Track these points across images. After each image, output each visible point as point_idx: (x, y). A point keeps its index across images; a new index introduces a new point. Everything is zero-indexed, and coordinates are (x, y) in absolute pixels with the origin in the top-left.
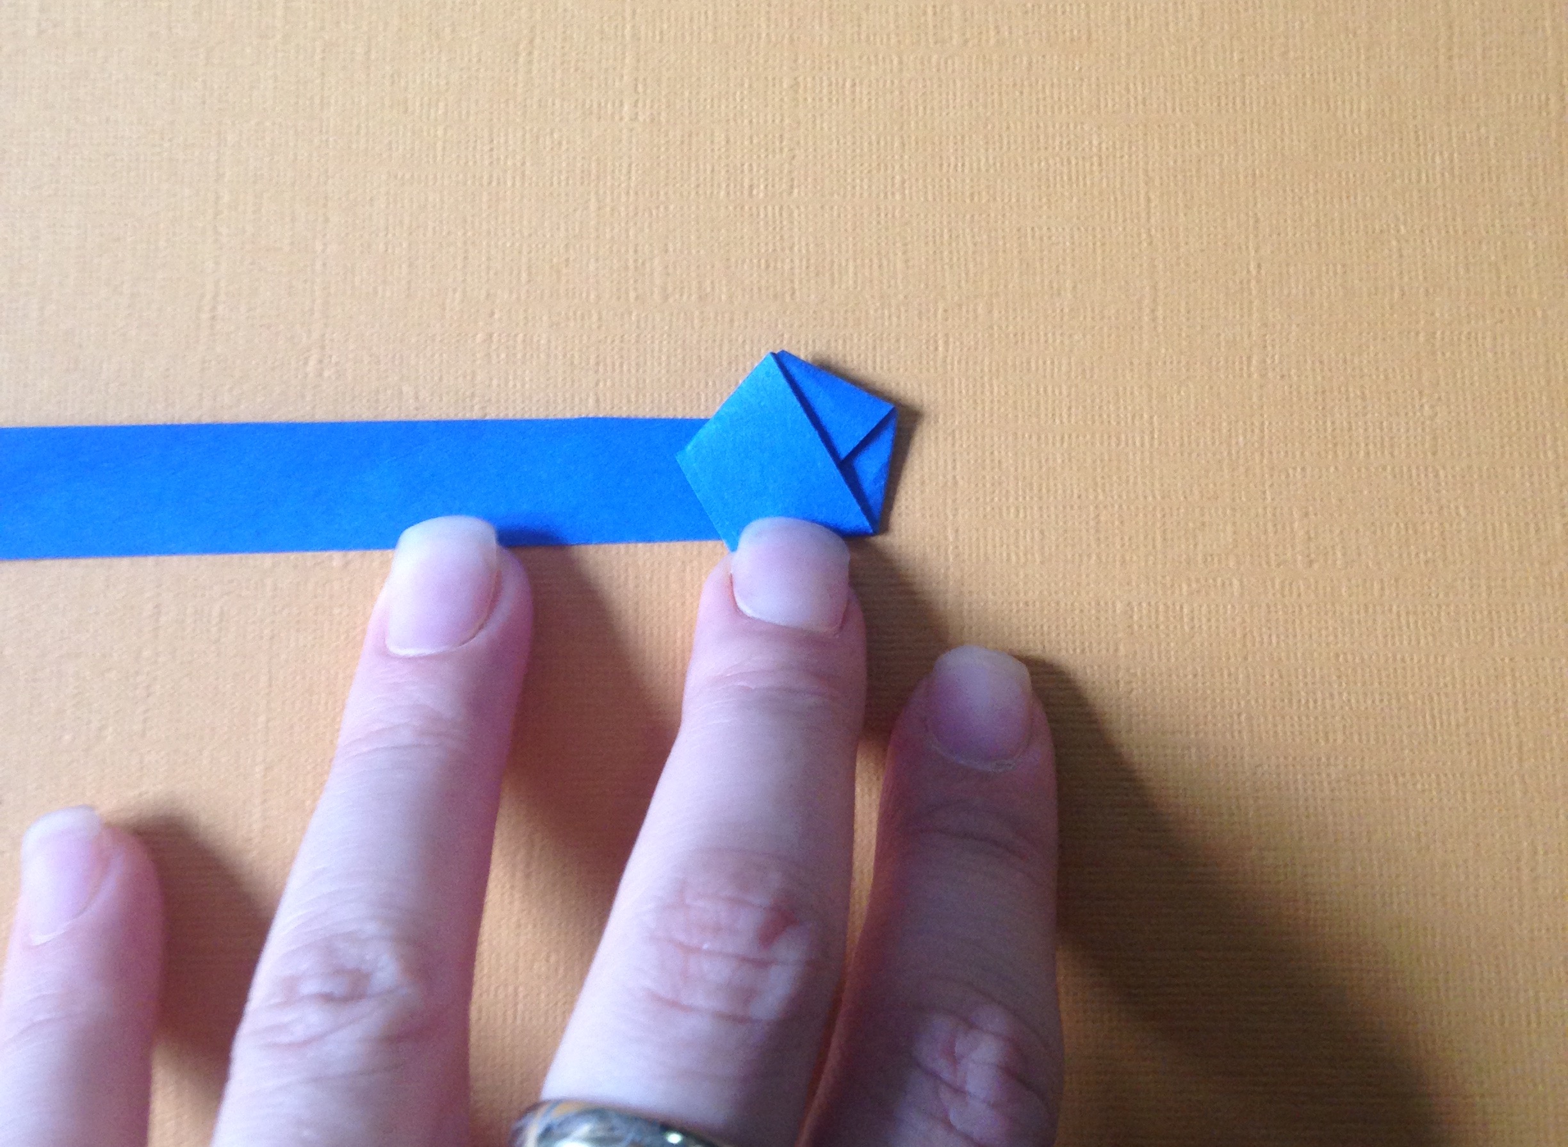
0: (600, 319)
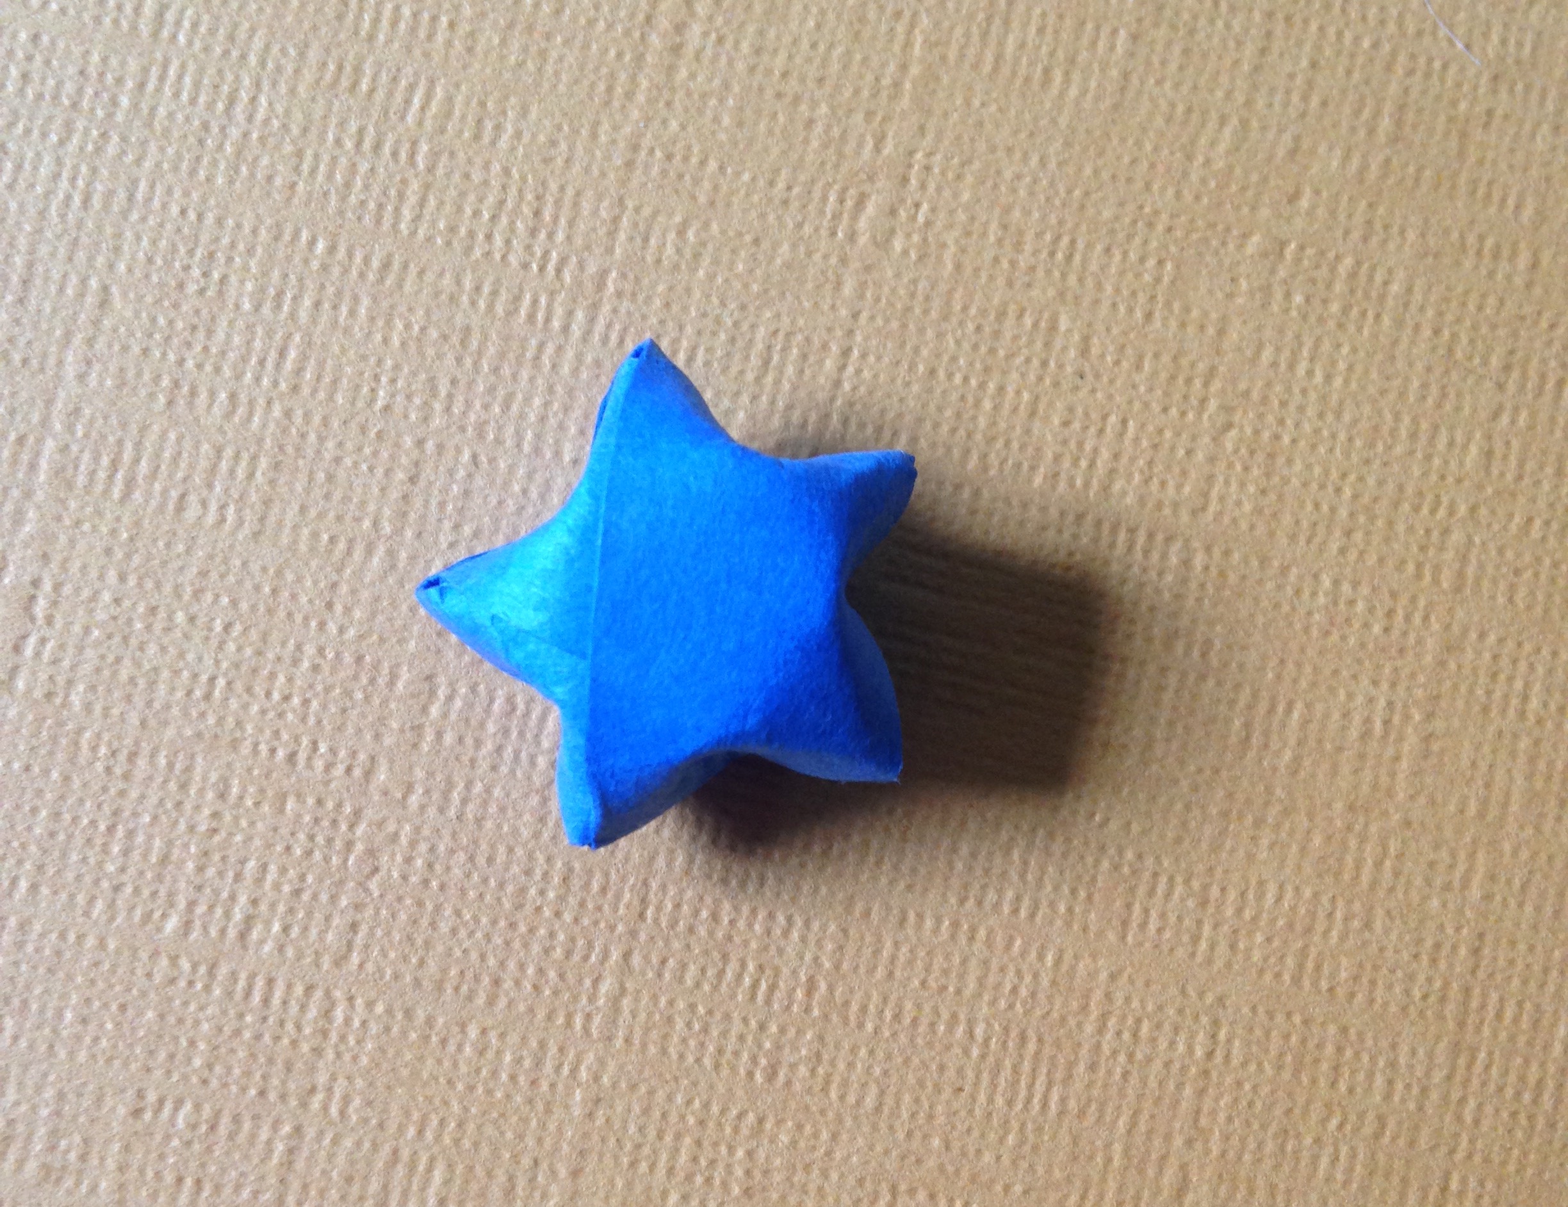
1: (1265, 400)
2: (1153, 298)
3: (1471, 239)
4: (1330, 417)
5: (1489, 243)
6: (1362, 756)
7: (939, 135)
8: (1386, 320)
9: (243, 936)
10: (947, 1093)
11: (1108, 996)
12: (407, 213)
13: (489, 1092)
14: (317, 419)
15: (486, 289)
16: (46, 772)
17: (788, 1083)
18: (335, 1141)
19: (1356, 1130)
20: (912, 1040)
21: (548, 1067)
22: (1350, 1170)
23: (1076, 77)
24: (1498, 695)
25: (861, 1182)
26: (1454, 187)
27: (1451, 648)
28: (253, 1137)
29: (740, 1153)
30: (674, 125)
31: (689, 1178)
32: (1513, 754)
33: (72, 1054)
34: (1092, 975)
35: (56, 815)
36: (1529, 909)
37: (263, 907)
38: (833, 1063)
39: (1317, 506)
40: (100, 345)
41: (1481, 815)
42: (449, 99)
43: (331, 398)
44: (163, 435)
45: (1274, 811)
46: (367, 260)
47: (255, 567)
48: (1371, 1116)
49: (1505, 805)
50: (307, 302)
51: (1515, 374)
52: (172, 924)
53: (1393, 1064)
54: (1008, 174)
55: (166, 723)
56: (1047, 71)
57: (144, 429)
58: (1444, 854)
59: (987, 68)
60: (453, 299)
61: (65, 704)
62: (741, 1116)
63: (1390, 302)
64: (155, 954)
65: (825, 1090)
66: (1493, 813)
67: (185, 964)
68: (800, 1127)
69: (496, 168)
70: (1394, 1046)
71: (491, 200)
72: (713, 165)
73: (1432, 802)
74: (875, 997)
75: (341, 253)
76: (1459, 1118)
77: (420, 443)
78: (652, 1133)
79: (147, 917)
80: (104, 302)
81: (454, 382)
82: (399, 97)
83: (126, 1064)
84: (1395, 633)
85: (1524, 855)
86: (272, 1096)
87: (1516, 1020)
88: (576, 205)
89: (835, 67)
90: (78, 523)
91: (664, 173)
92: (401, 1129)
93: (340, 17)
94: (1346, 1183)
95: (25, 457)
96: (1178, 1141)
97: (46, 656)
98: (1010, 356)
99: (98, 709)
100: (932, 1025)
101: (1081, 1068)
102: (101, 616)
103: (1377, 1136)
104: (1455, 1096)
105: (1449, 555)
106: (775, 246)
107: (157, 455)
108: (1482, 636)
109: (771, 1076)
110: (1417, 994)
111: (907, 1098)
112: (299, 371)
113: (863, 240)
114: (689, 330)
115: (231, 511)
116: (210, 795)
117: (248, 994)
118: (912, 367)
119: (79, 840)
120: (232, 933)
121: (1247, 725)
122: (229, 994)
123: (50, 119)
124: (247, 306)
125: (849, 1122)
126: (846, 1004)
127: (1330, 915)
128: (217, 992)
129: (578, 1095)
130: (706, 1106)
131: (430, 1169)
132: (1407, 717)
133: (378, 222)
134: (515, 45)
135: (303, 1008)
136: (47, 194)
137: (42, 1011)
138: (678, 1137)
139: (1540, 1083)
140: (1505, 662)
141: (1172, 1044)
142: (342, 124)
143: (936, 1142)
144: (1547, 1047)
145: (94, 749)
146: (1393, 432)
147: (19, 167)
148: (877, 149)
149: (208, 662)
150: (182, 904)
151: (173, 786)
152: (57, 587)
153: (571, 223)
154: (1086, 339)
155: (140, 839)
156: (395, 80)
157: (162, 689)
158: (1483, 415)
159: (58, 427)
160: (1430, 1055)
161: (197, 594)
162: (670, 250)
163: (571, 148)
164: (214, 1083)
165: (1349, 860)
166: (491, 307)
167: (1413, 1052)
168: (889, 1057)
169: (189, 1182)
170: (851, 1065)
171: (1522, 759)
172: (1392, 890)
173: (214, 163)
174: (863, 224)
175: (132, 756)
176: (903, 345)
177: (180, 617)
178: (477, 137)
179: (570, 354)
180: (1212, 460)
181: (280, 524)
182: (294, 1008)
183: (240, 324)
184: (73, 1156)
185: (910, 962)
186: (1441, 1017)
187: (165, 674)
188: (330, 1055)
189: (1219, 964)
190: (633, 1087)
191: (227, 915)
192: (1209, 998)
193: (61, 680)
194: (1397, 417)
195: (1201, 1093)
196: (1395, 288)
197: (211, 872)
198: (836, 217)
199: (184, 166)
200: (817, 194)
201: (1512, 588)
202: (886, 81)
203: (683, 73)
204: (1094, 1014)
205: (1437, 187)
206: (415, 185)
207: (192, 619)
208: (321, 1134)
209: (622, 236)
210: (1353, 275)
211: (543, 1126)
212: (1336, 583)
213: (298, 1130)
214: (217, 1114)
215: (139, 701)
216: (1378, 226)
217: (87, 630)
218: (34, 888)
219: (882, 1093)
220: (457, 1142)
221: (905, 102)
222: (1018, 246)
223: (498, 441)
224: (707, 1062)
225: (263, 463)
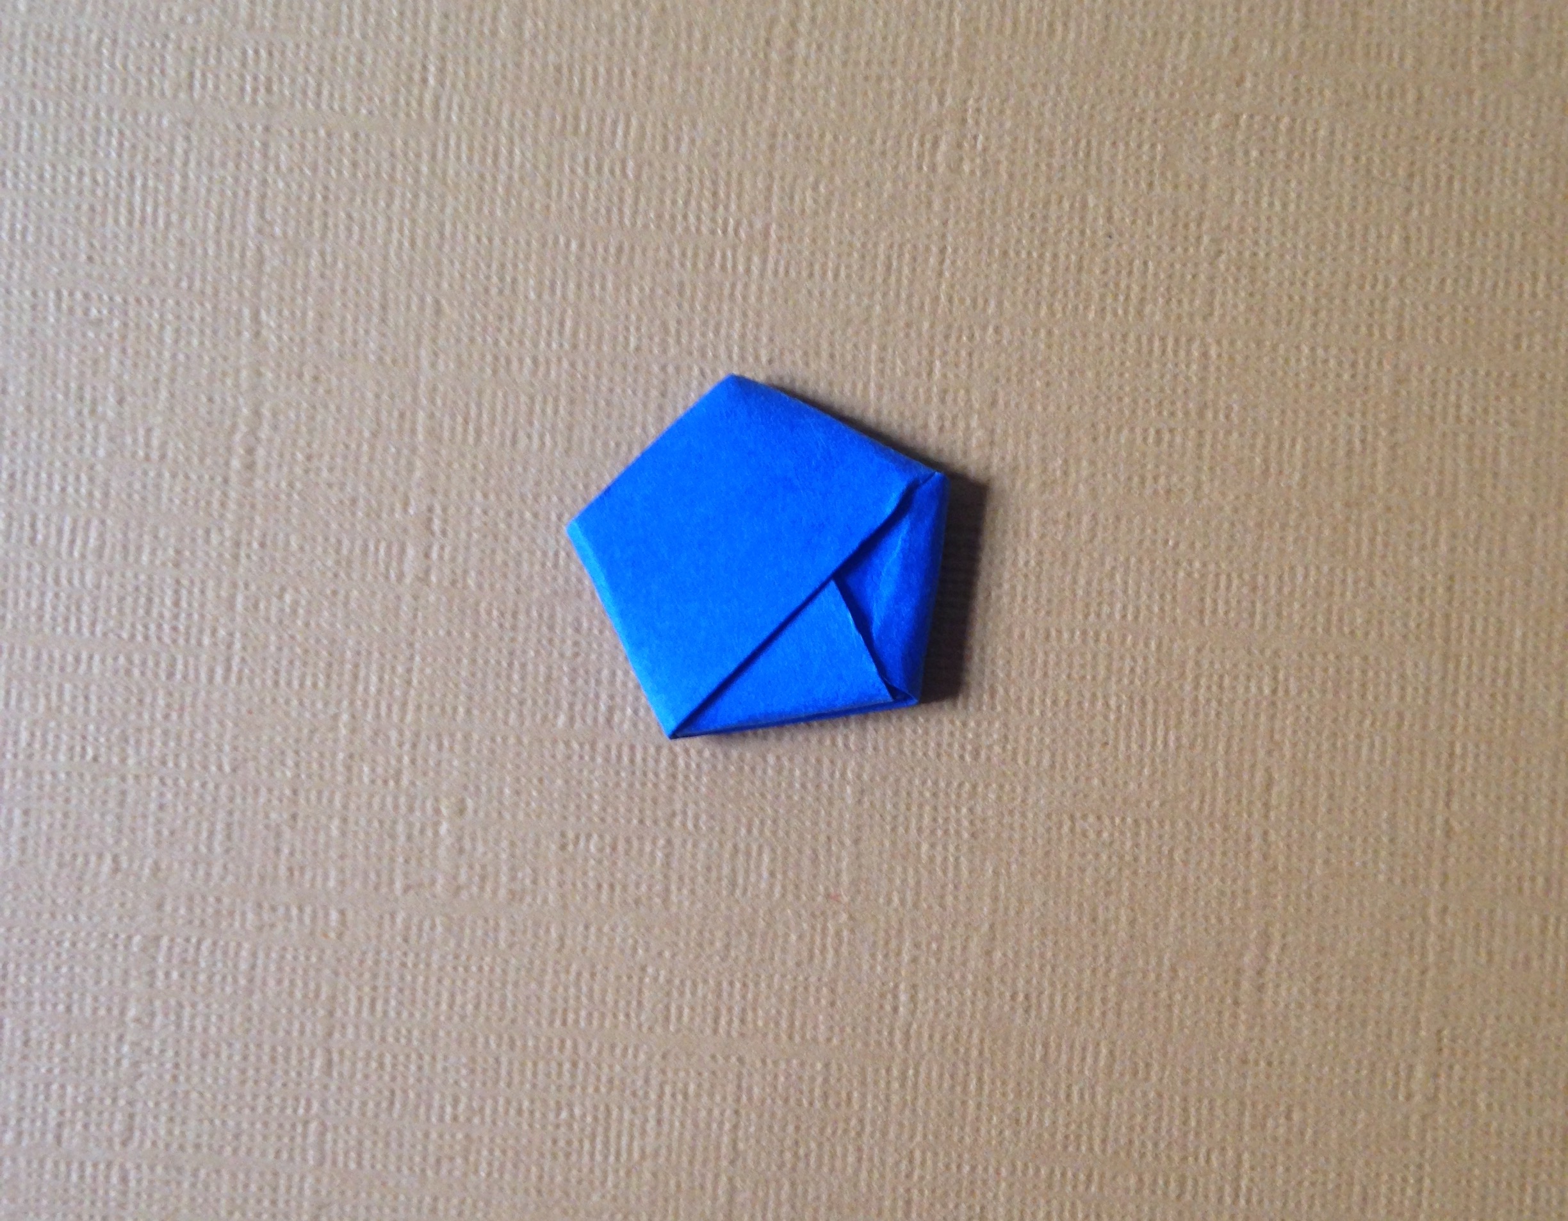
0: (1419, 99)
1: (1242, 230)
2: (1151, 172)
3: (1371, 88)
4: (1290, 234)
5: (1385, 88)
6: (1349, 468)
7: (982, 87)
8: (1319, 157)
9: (609, 721)
10: (1097, 748)
11: (1198, 664)
12: (627, 211)
13: (789, 797)
14: (592, 364)
15: (689, 253)
16: (461, 634)
17: (989, 759)
18: (695, 845)
19: (1384, 724)
20: (1068, 716)
21: (826, 774)
22: (1383, 752)
23: (1072, 25)
24: (1439, 408)
25: (1049, 816)
26: (1353, 52)
27: (1401, 381)
28: (641, 851)
29: (964, 810)
30: (798, 114)
31: (933, 832)
32: (1456, 448)
33: (514, 817)
34: (1185, 650)
35: (474, 661)
36: (1483, 553)
37: (618, 700)
38: (1016, 741)
39: (1291, 298)
40: (441, 342)
41: (1439, 494)
42: (642, 126)
43: (599, 348)
44: (494, 395)
45: (1293, 518)
46: (606, 250)
47: (570, 473)
48: (1393, 714)
49: (1455, 483)
50: (572, 286)
51: (1418, 179)
52: (562, 720)
53: (1403, 676)
54: (1035, 103)
55: (532, 588)
56: (1051, 25)
57: (480, 393)
58: (1417, 526)
59: (1008, 31)
60: (669, 265)
61: (466, 587)
62: (961, 785)
63: (1320, 144)
64: (554, 742)
65: (1014, 759)
66: (1448, 490)
67: (576, 746)
68: (1001, 787)
69: (682, 168)
70: (1402, 663)
71: (682, 190)
72: (829, 137)
73: (1404, 490)
74: (1038, 692)
75: (589, 247)
76: (1455, 705)
77: (664, 368)
78: (903, 807)
79: (545, 718)
80: (438, 311)
81: (679, 322)
82: (607, 131)
83: (550, 817)
84: (1360, 378)
85: (1474, 516)
86: (648, 823)
87: (1485, 631)
88: (740, 182)
89: (902, 51)
90: (449, 465)
91: (797, 149)
92: (736, 830)
93: (558, 83)
94: (1382, 762)
95: (407, 426)
96: (1261, 753)
97: (446, 557)
98: (1058, 232)
99: (486, 586)
100: (1080, 703)
101: (1186, 716)
102: (476, 523)
103: (1399, 726)
104: (1449, 690)
105: (1390, 316)
106: (881, 185)
107: (493, 409)
108: (1421, 368)
109: (976, 754)
110: (1412, 625)
111: (1071, 756)
112: (575, 334)
113: (941, 169)
114: (832, 255)
115: (548, 438)
116: (570, 631)
117: (619, 757)
118: (990, 252)
119: (491, 676)
120: (601, 720)
121: (1266, 461)
122: (607, 760)
123: (377, 191)
124: (532, 296)
125: (1034, 778)
126: (1019, 699)
127: (1344, 581)
128: (599, 760)
129: (849, 789)
130: (936, 783)
131: (760, 854)
132: (1377, 435)
133: (609, 220)
134: (680, 80)
135: (657, 761)
136: (386, 244)
137: (489, 790)
138: (921, 806)
139: (1508, 672)
140: (1440, 384)
141: (1247, 689)
142: (573, 157)
143: (1096, 782)
144: (1509, 646)
145: (489, 613)
146: (1337, 236)
147: (363, 228)
148: (941, 102)
149: (552, 542)
150: (565, 705)
151: (544, 629)
152: (445, 510)
153: (739, 196)
154: (1109, 210)
155: (530, 667)
156: (603, 120)
157: (525, 566)
158: (1399, 212)
159: (424, 402)
160: (1429, 667)
161: (536, 498)
162: (809, 201)
163: (730, 144)
164: (609, 820)
165: (1351, 541)
166: (695, 265)
167: (1416, 665)
168: (1054, 730)
169: (605, 886)
170: (1029, 740)
171: (1463, 449)
172: (1384, 557)
173: (493, 201)
174: (939, 158)
175: (515, 615)
176: (981, 238)
177: (528, 515)
178: (665, 148)
179: (753, 288)
180: (1211, 279)
181: (581, 440)
182: (651, 763)
183: (531, 309)
184: (528, 882)
185: (1058, 664)
186: (1431, 638)
187: (525, 555)
188: (680, 789)
189: (1271, 628)
190: (884, 779)
191: (596, 708)
192: (1268, 653)
193: (459, 572)
194: (1338, 225)
195: (1272, 717)
196: (1322, 133)
197: (580, 682)
198: (920, 156)
199: (473, 207)
200: (904, 143)
201: (1438, 330)
202: (939, 53)
203: (798, 76)
204: (1190, 677)
205: (1341, 54)
206: (629, 191)
207: (536, 515)
208: (685, 842)
209: (775, 199)
210: (1291, 130)
211: (829, 814)
212: (1313, 350)
213: (669, 842)
214: (615, 840)
215: (512, 577)
216: (1303, 90)
217: (469, 535)
218: (468, 712)
219: (1053, 755)
220: (774, 833)
221: (955, 66)
222: (1051, 153)
223: (716, 356)
224: (931, 754)
225: (563, 402)
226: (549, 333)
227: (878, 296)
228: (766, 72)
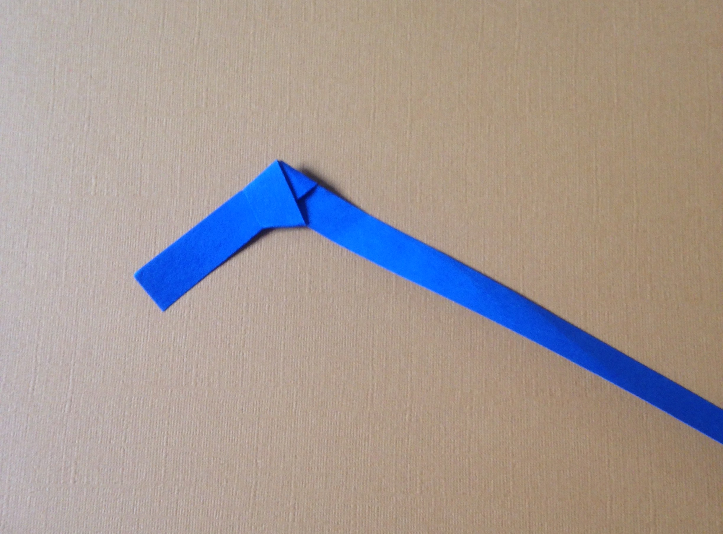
226: (321, 462)
227: (394, 450)
228: (367, 400)
